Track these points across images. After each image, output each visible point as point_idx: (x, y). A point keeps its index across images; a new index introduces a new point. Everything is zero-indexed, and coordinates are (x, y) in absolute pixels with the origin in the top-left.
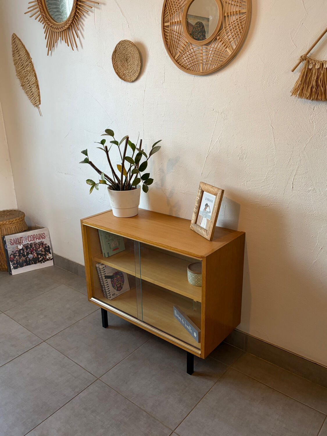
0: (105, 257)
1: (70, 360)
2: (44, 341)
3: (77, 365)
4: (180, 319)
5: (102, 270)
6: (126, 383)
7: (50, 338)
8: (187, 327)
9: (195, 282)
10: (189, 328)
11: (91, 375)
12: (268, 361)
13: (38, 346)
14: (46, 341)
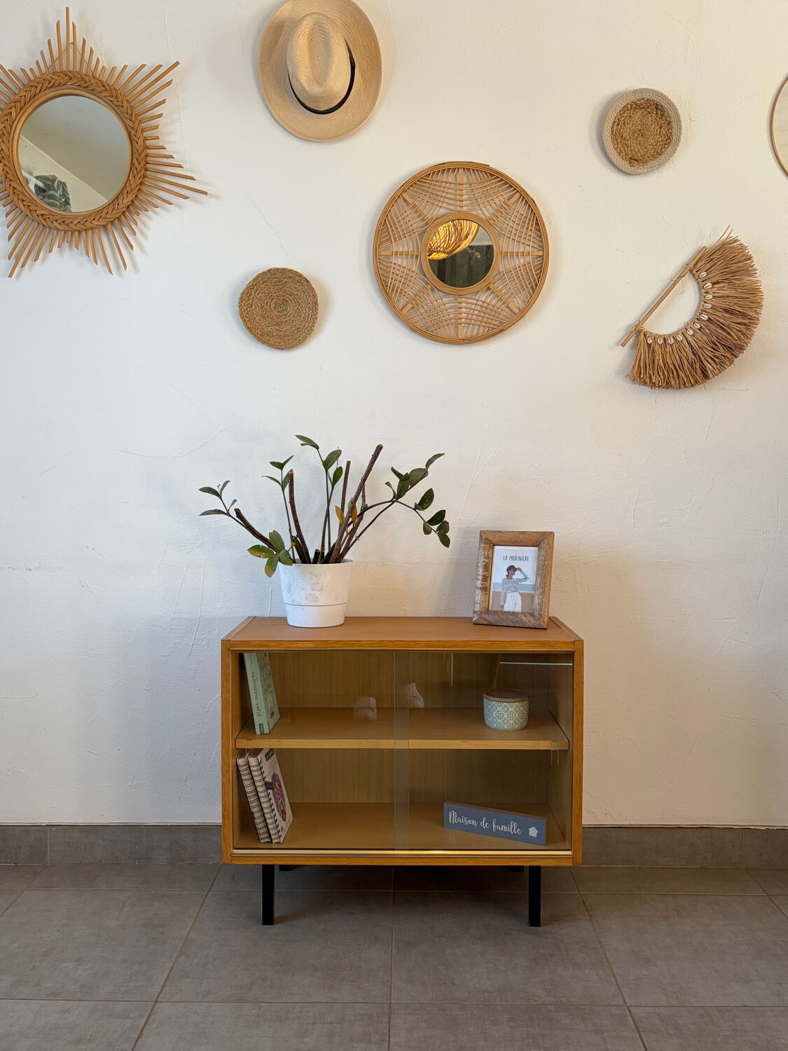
0: (262, 733)
1: (277, 1004)
2: (156, 1002)
3: (306, 1004)
4: (474, 822)
5: (256, 768)
6: (454, 984)
7: (162, 989)
8: (504, 828)
9: (514, 721)
10: (512, 828)
11: (364, 1005)
12: (617, 865)
13: (153, 1016)
14: (160, 999)
